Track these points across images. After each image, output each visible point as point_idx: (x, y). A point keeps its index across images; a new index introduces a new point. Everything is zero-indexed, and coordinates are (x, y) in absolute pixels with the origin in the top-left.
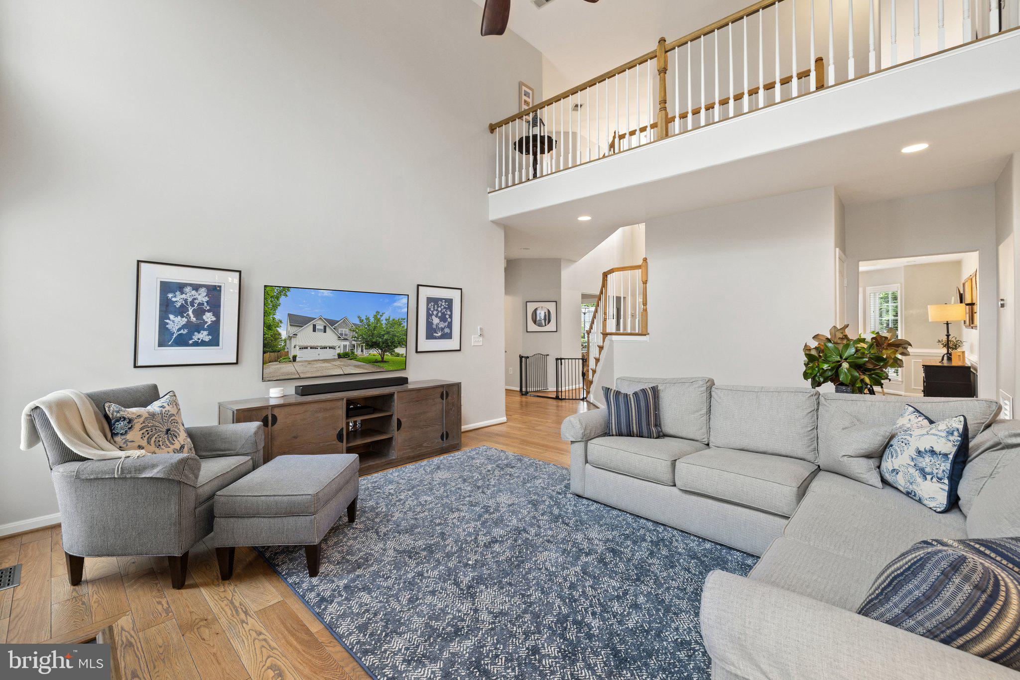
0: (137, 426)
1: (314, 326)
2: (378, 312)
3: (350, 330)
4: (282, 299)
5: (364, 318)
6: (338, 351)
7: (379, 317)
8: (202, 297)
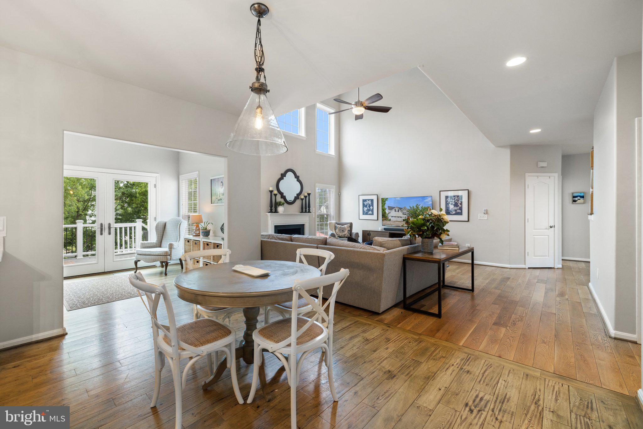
0: (338, 229)
1: (395, 210)
2: (417, 204)
3: (407, 211)
4: (386, 201)
5: (412, 207)
6: (403, 218)
7: (418, 206)
8: (370, 202)
